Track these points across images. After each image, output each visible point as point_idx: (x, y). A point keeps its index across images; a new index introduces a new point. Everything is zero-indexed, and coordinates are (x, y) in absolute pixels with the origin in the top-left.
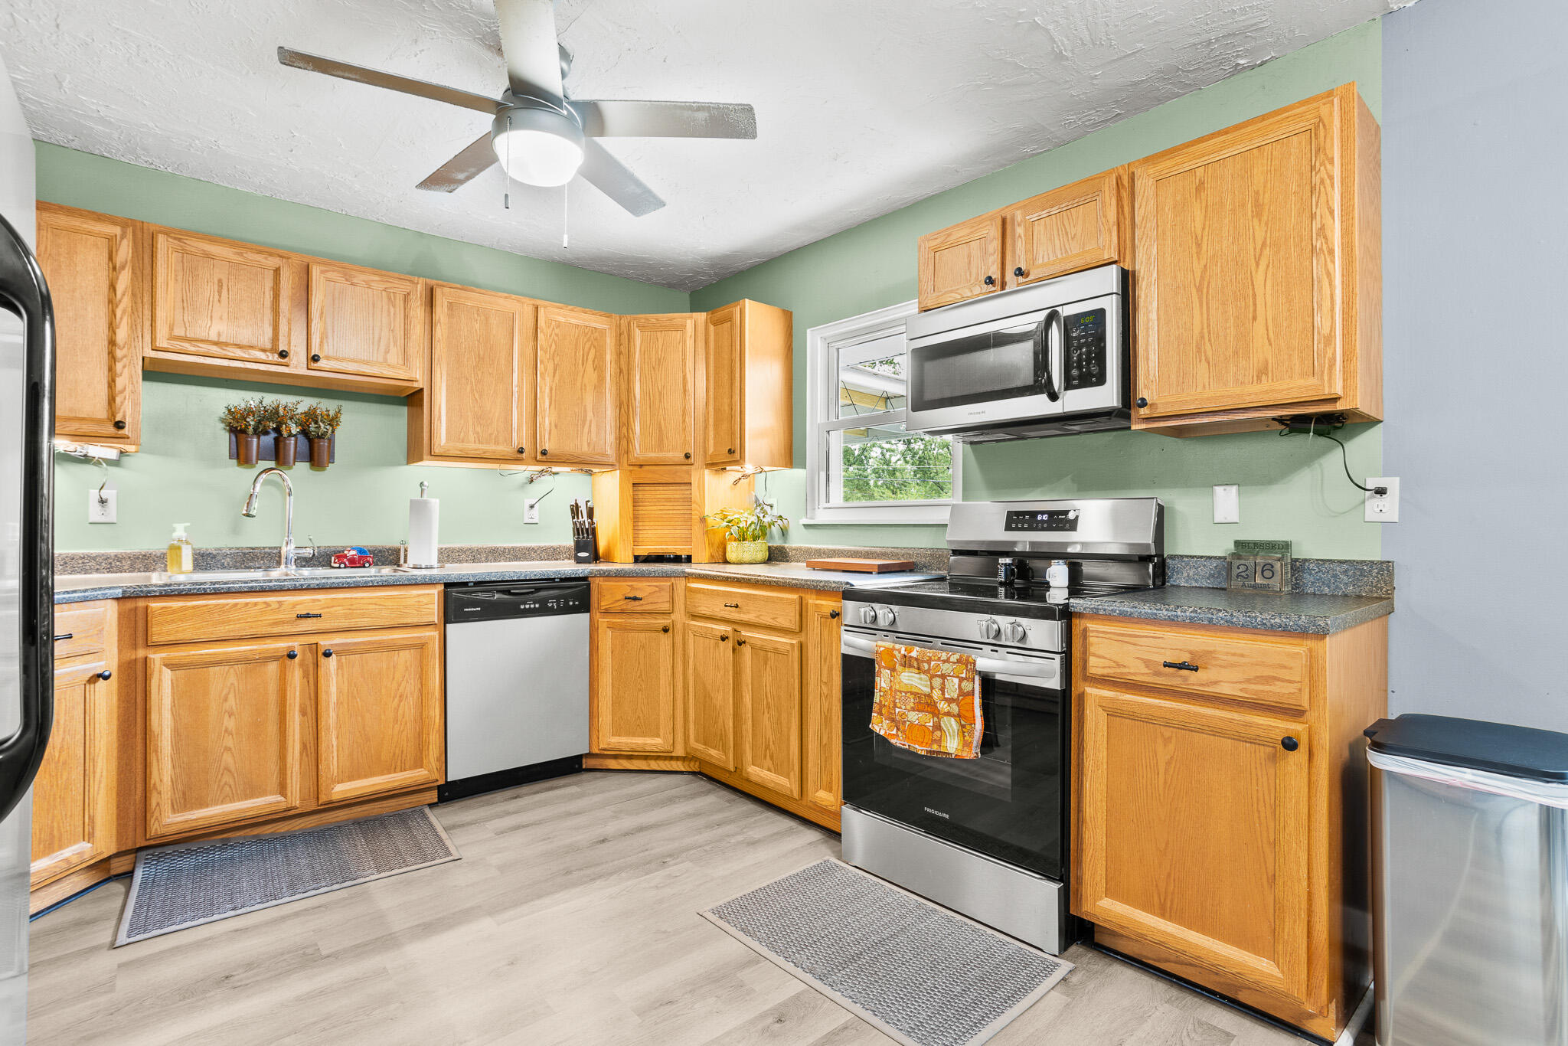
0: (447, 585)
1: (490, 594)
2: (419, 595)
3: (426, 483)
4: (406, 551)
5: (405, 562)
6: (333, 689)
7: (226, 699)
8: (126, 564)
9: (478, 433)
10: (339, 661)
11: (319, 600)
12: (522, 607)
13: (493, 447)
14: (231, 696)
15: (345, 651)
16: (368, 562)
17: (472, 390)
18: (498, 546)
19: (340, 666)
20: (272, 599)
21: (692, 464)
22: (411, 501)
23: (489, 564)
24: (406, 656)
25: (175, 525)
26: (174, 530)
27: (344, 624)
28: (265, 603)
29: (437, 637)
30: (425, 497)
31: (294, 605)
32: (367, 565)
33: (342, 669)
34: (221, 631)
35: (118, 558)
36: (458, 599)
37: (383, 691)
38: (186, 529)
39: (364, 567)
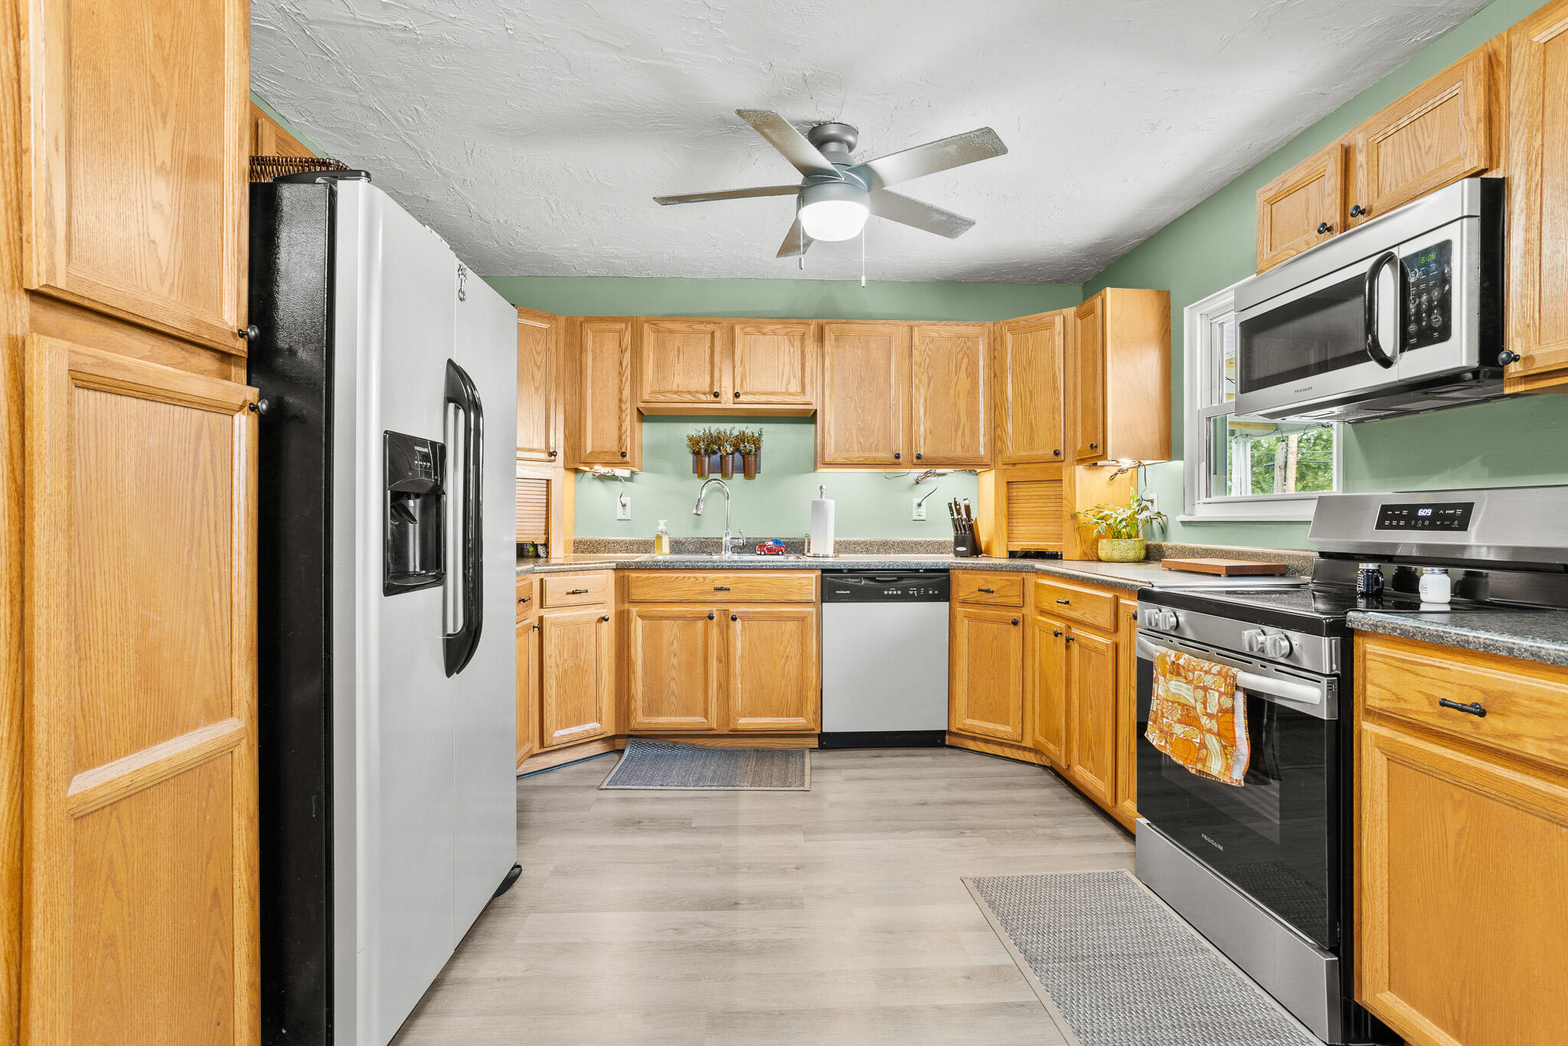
0: (824, 571)
1: (858, 580)
2: (800, 578)
3: (824, 487)
4: (809, 543)
5: (809, 551)
6: (739, 645)
7: (672, 644)
8: (635, 547)
9: (861, 443)
10: (743, 625)
11: (729, 578)
12: (886, 592)
13: (874, 454)
14: (675, 642)
15: (747, 617)
16: (782, 551)
17: (856, 407)
18: (888, 540)
19: (743, 629)
20: (699, 575)
21: (1062, 461)
22: (813, 502)
23: (880, 555)
24: (791, 626)
25: (659, 521)
26: (659, 525)
27: (747, 597)
28: (695, 577)
29: (815, 613)
30: (824, 498)
31: (713, 580)
32: (780, 553)
33: (745, 630)
34: (669, 596)
35: (631, 543)
36: (830, 583)
37: (774, 651)
38: (666, 524)
39: (778, 554)
